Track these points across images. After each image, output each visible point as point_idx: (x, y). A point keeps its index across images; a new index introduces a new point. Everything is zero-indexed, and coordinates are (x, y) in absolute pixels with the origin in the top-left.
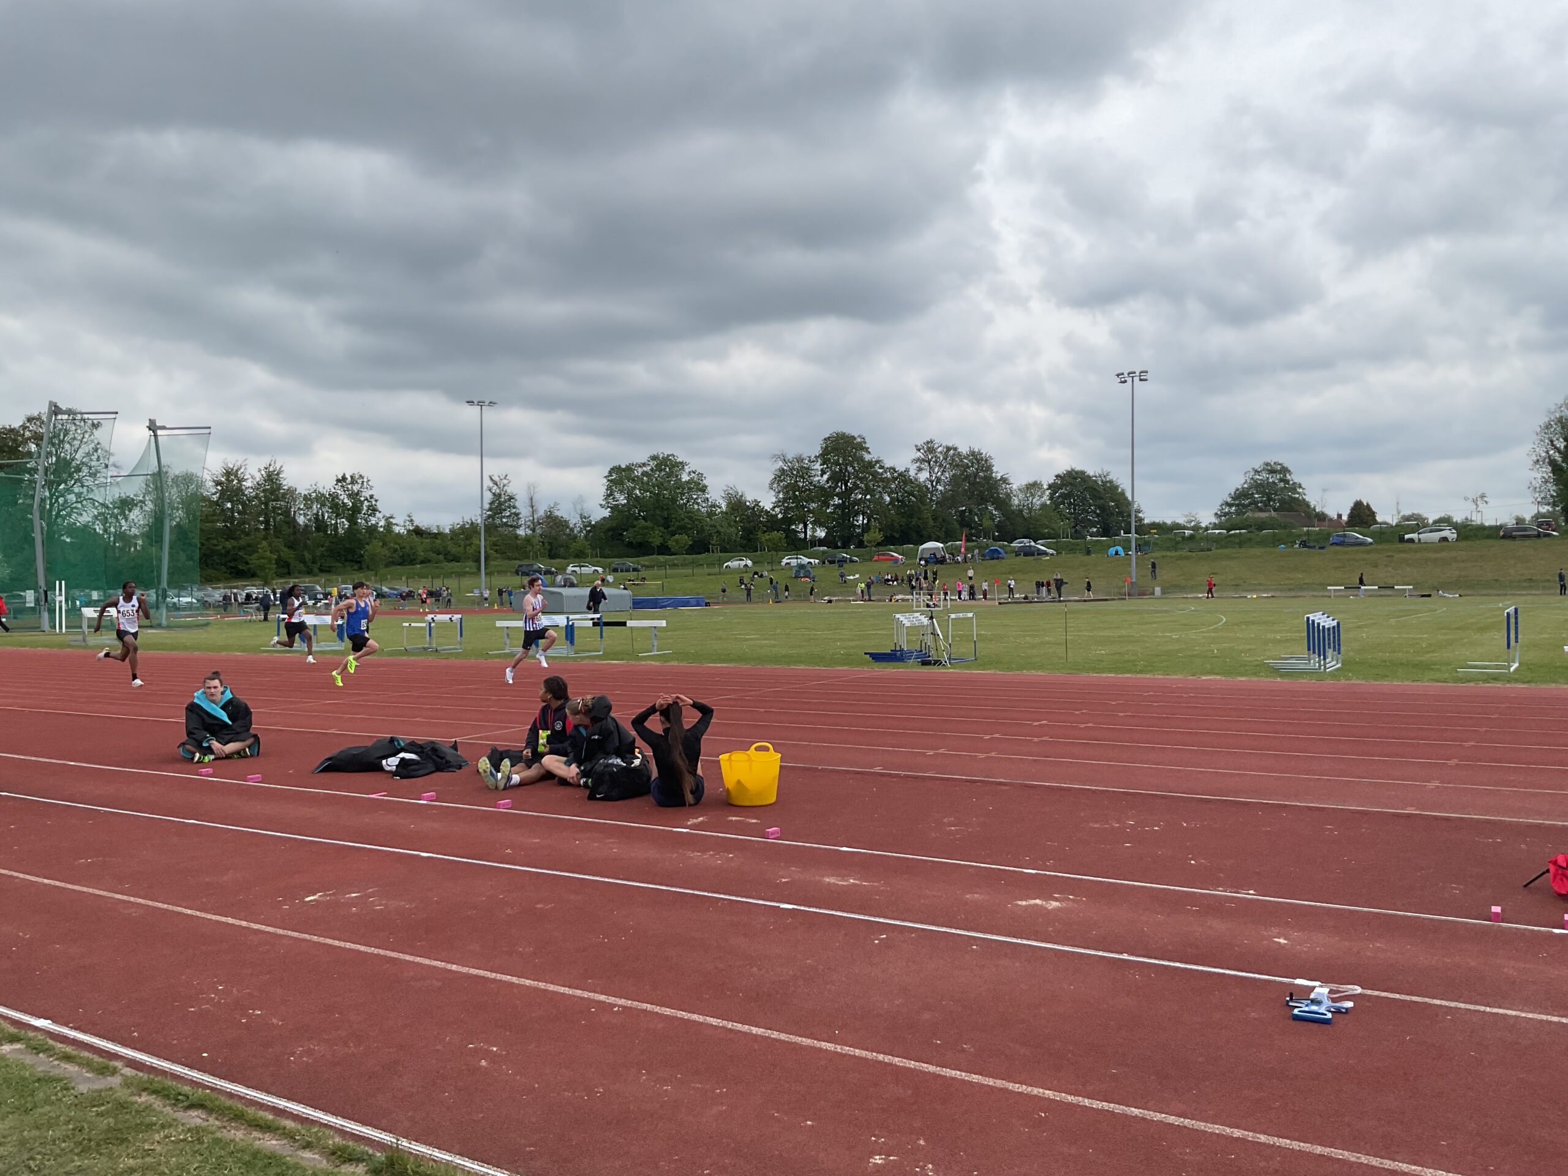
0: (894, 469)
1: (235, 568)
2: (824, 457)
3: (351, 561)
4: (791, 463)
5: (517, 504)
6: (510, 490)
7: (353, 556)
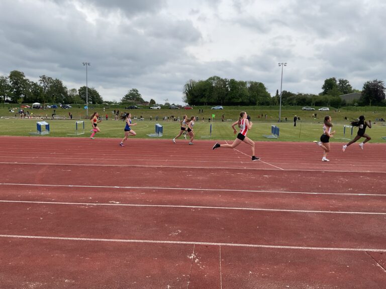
0: (33, 82)
2: (11, 77)
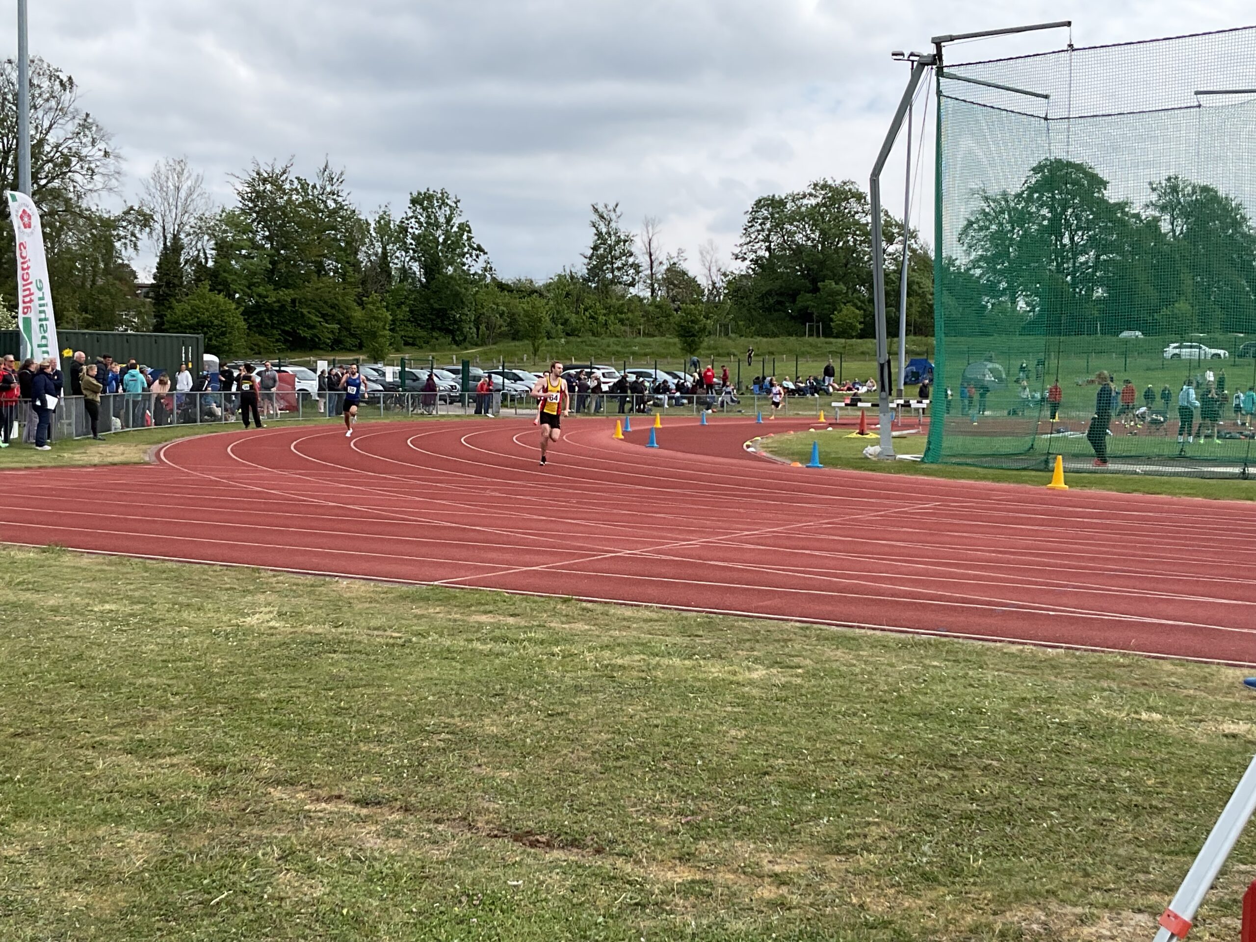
1: (294, 334)
3: (440, 329)
4: (994, 201)
5: (633, 250)
6: (623, 227)
7: (442, 321)
